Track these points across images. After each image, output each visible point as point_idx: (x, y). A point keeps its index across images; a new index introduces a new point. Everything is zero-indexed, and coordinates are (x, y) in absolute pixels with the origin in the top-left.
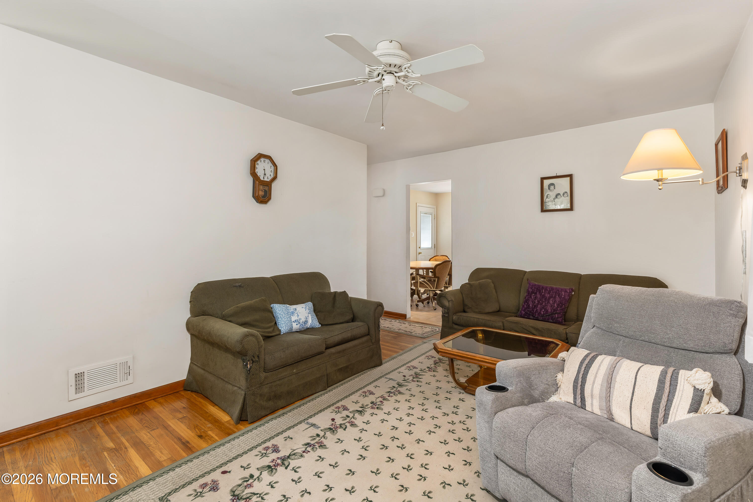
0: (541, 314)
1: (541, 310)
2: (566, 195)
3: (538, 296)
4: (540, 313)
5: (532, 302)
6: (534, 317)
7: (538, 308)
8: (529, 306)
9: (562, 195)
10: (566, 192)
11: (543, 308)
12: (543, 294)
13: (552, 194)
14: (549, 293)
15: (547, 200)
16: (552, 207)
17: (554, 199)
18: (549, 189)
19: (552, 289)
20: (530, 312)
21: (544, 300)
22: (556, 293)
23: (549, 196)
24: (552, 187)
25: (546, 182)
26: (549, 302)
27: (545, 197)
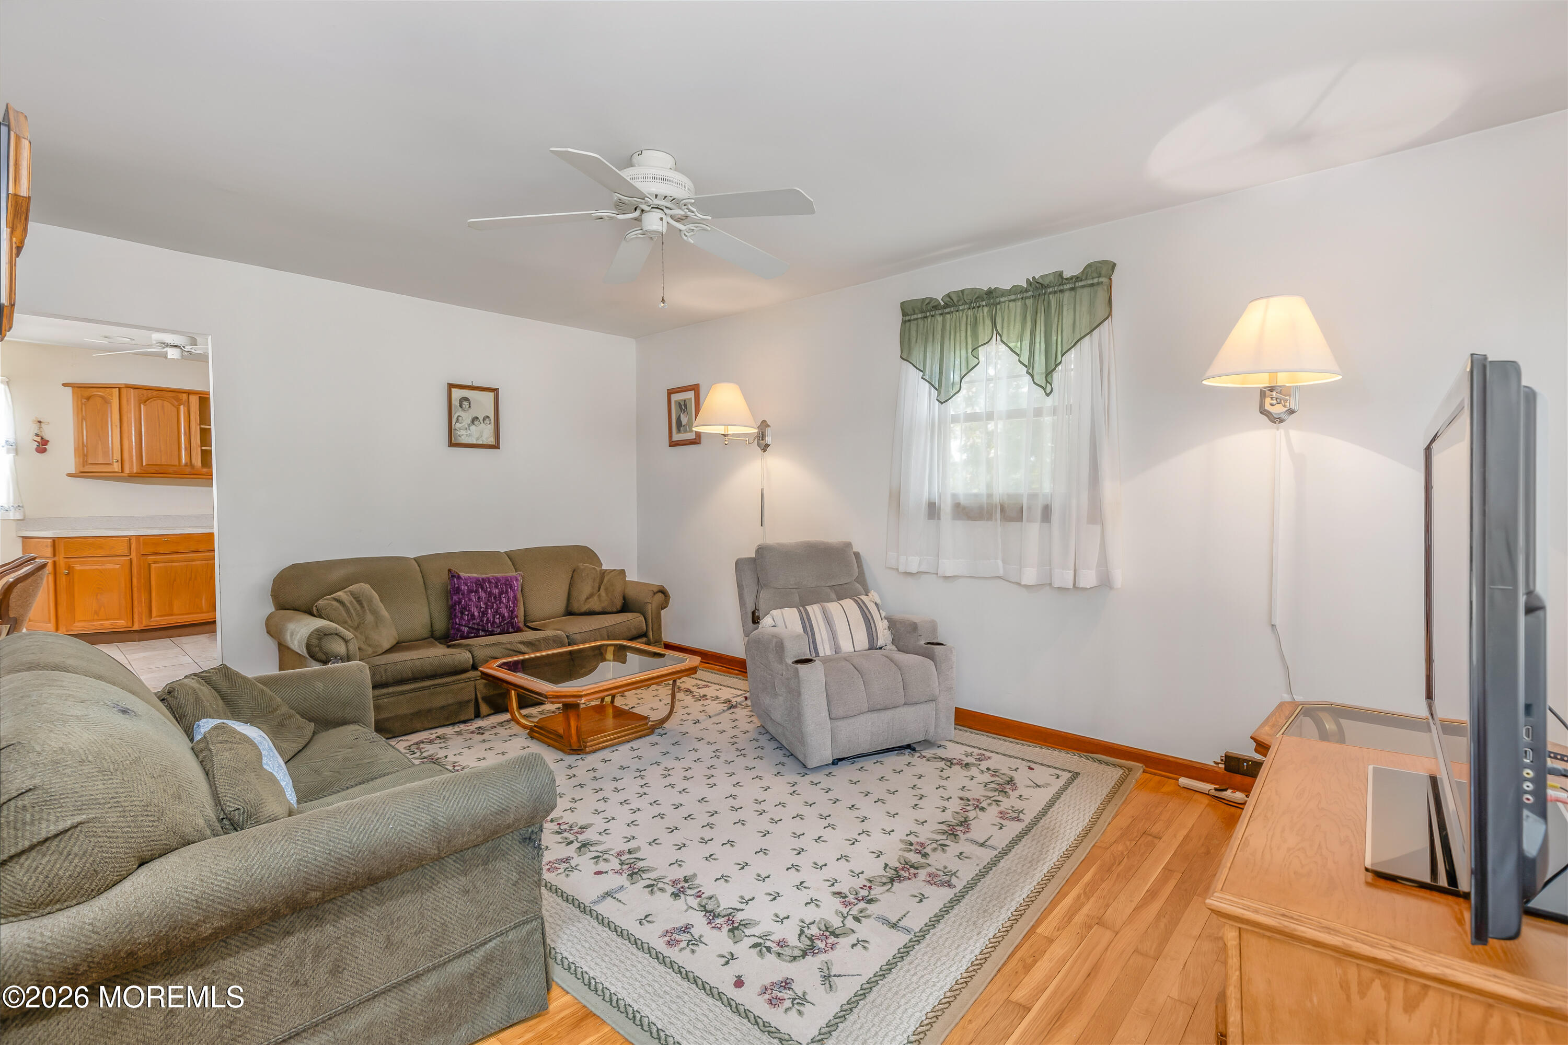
0: (496, 623)
1: (494, 617)
2: (487, 421)
3: (483, 595)
4: (494, 622)
5: (477, 607)
6: (488, 631)
7: (489, 616)
8: (473, 615)
9: (482, 421)
10: (488, 417)
11: (497, 612)
12: (489, 590)
13: (466, 417)
14: (496, 587)
15: (458, 425)
16: (464, 440)
17: (469, 426)
18: (461, 406)
19: (498, 580)
20: (478, 624)
21: (493, 600)
22: (506, 585)
23: (460, 418)
24: (466, 404)
25: (457, 394)
26: (501, 602)
27: (454, 420)
